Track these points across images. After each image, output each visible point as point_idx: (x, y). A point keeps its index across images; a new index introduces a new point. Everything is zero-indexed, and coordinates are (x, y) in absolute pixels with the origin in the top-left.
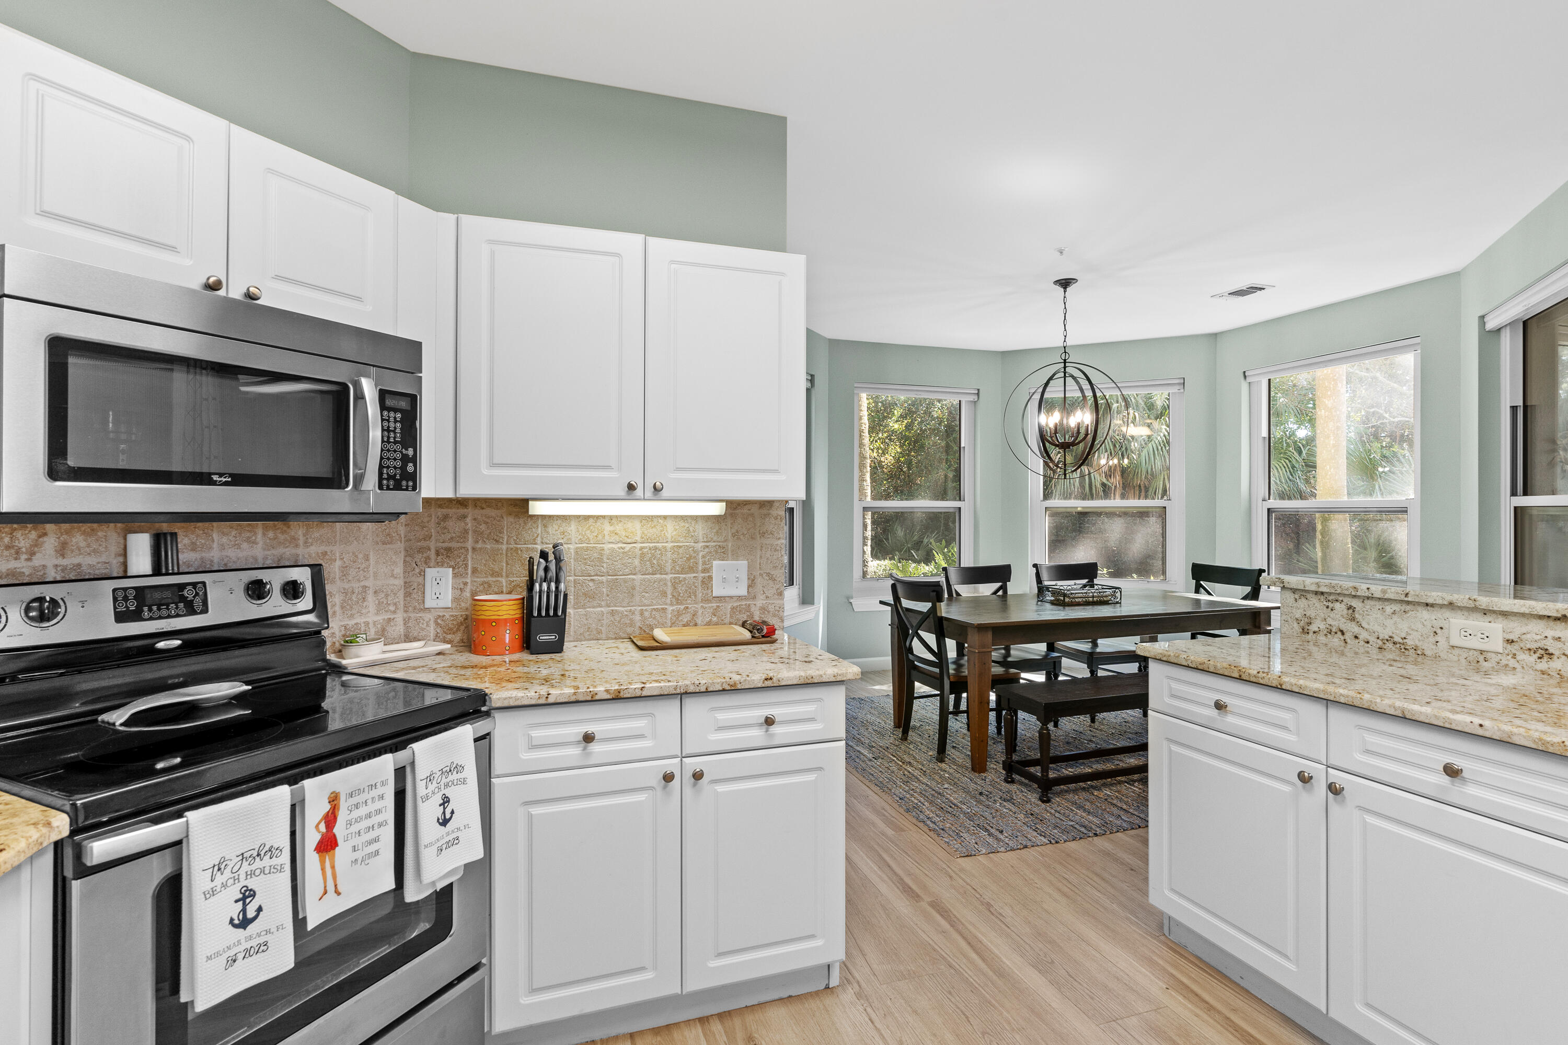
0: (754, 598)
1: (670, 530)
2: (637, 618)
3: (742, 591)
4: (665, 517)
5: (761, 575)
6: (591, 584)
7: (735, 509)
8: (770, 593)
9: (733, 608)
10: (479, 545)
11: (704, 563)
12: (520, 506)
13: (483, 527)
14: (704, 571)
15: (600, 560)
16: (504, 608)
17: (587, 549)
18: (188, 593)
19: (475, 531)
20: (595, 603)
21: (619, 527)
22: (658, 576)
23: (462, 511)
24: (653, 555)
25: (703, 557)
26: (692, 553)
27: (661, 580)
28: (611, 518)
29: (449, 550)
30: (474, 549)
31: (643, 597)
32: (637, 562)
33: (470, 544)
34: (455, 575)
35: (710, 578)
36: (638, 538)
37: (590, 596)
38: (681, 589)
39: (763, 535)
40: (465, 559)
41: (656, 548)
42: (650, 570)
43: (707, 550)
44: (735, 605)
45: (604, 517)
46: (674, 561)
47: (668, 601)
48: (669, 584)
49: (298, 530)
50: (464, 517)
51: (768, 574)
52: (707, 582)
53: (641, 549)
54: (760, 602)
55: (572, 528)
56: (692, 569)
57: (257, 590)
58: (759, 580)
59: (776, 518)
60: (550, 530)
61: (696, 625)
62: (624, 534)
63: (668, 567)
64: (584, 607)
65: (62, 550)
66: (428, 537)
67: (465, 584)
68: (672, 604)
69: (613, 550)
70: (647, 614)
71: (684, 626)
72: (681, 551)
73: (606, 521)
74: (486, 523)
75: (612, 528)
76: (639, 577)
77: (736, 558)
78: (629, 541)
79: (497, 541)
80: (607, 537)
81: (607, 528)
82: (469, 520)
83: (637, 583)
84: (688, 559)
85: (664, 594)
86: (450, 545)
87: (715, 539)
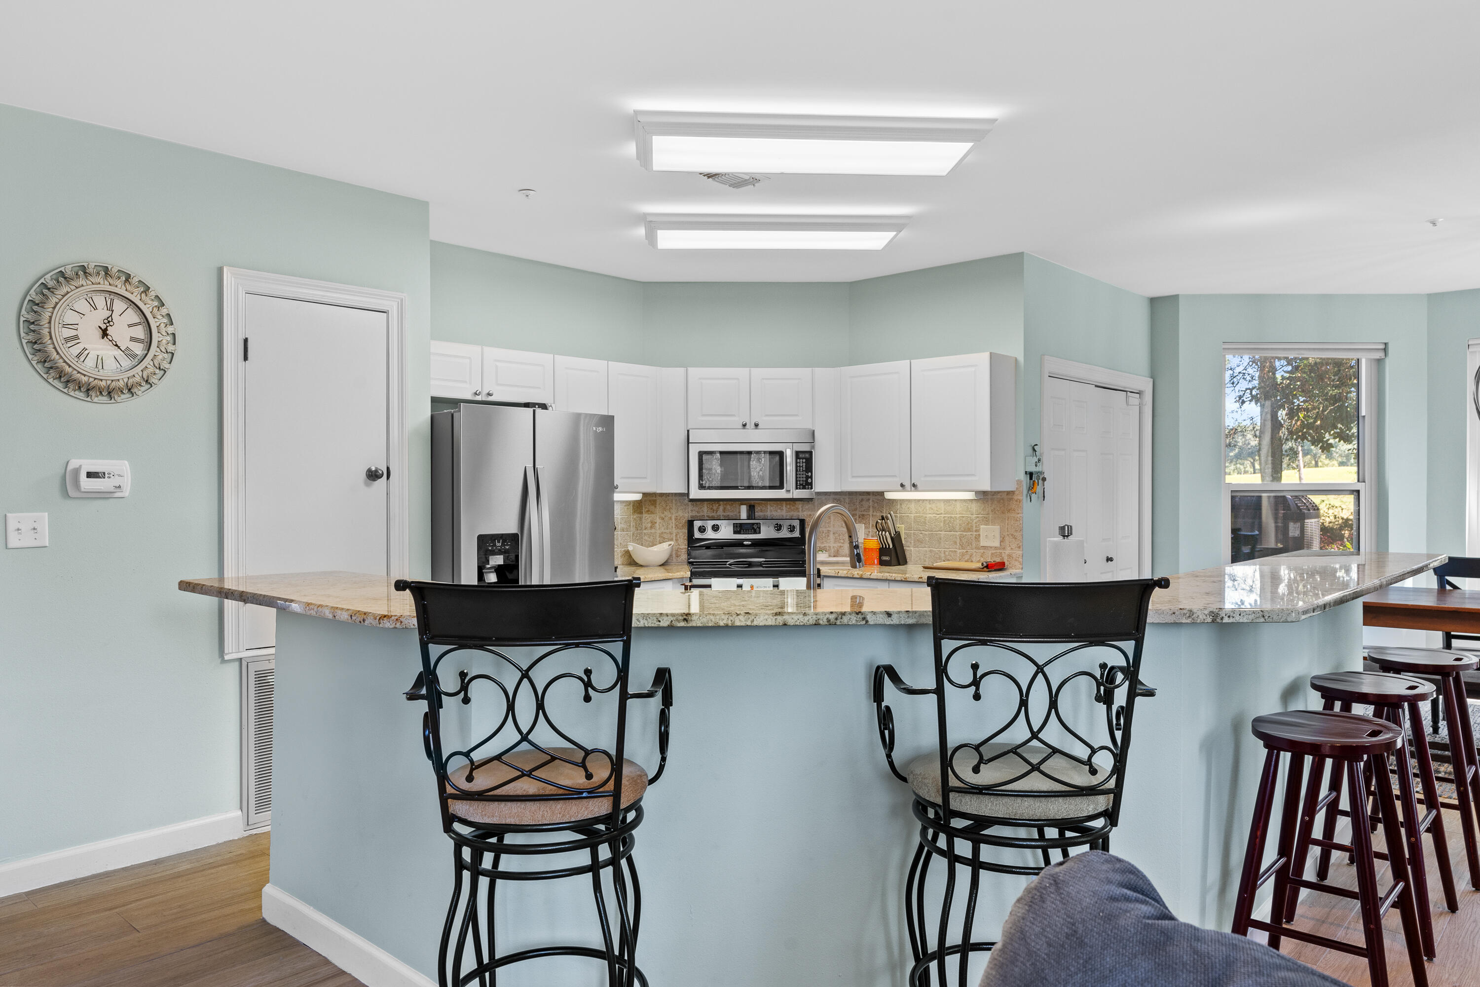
0: (1004, 549)
1: (959, 507)
2: (943, 555)
3: (997, 544)
4: (956, 500)
5: (1008, 535)
6: (921, 535)
7: (993, 495)
8: (1013, 546)
9: (992, 554)
10: (875, 514)
11: (976, 527)
12: (881, 494)
13: (876, 505)
14: (976, 531)
15: (925, 523)
16: (871, 543)
17: (919, 517)
18: (755, 527)
19: (873, 507)
20: (923, 545)
21: (933, 506)
22: (953, 533)
23: (868, 497)
24: (950, 521)
25: (976, 523)
26: (969, 520)
27: (954, 535)
28: (930, 500)
29: (863, 515)
30: (872, 515)
31: (945, 544)
32: (942, 524)
33: (871, 513)
34: (866, 528)
35: (979, 535)
36: (943, 512)
37: (920, 541)
38: (964, 541)
39: (1009, 511)
40: (869, 520)
41: (951, 517)
42: (948, 529)
43: (978, 519)
44: (993, 552)
45: (926, 500)
46: (960, 525)
47: (958, 547)
48: (958, 537)
49: (799, 505)
50: (869, 500)
51: (1012, 535)
52: (977, 538)
53: (944, 517)
54: (1008, 551)
55: (913, 506)
56: (969, 530)
57: (779, 528)
58: (1007, 538)
59: (1017, 501)
60: (903, 506)
61: (972, 561)
62: (936, 509)
63: (957, 529)
64: (918, 547)
65: (724, 510)
66: (856, 510)
67: (869, 532)
68: (959, 549)
69: (930, 517)
70: (947, 553)
71: (966, 561)
72: (964, 519)
73: (927, 502)
74: (877, 503)
75: (930, 506)
76: (943, 533)
77: (993, 524)
78: (938, 513)
79: (881, 512)
80: (928, 511)
81: (928, 506)
82: (871, 501)
83: (942, 536)
84: (968, 524)
85: (955, 543)
86: (863, 513)
87: (982, 513)
